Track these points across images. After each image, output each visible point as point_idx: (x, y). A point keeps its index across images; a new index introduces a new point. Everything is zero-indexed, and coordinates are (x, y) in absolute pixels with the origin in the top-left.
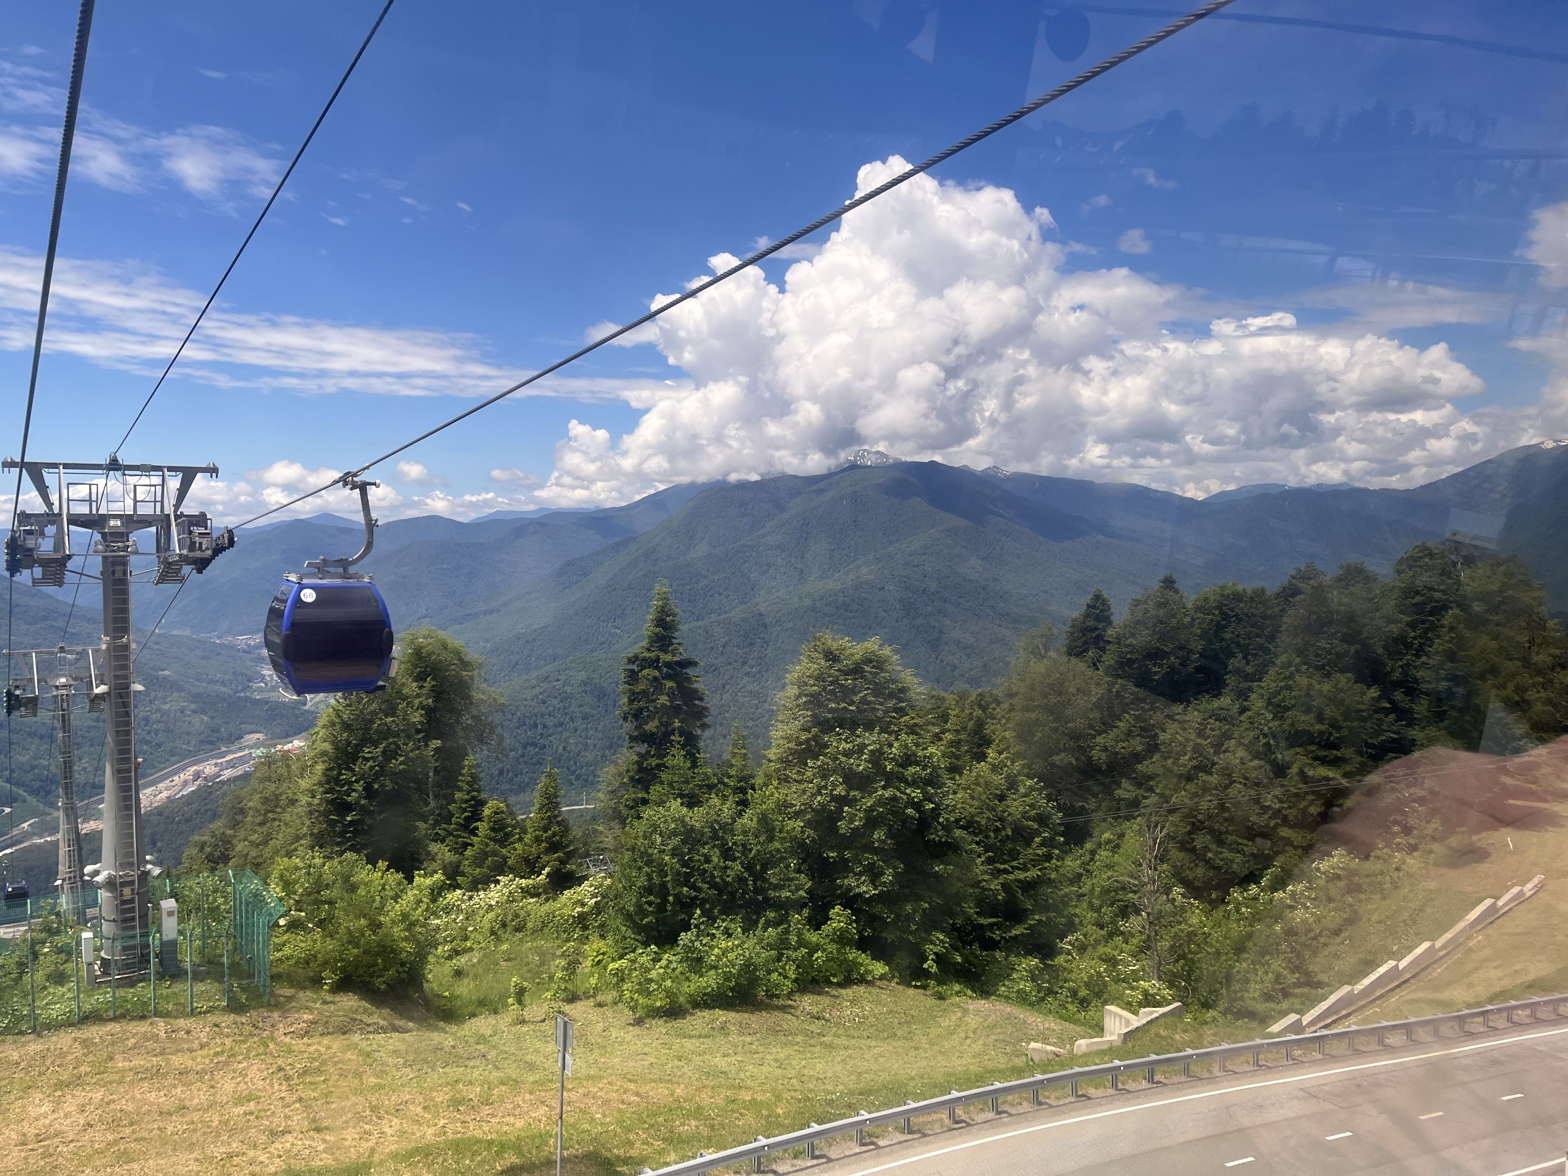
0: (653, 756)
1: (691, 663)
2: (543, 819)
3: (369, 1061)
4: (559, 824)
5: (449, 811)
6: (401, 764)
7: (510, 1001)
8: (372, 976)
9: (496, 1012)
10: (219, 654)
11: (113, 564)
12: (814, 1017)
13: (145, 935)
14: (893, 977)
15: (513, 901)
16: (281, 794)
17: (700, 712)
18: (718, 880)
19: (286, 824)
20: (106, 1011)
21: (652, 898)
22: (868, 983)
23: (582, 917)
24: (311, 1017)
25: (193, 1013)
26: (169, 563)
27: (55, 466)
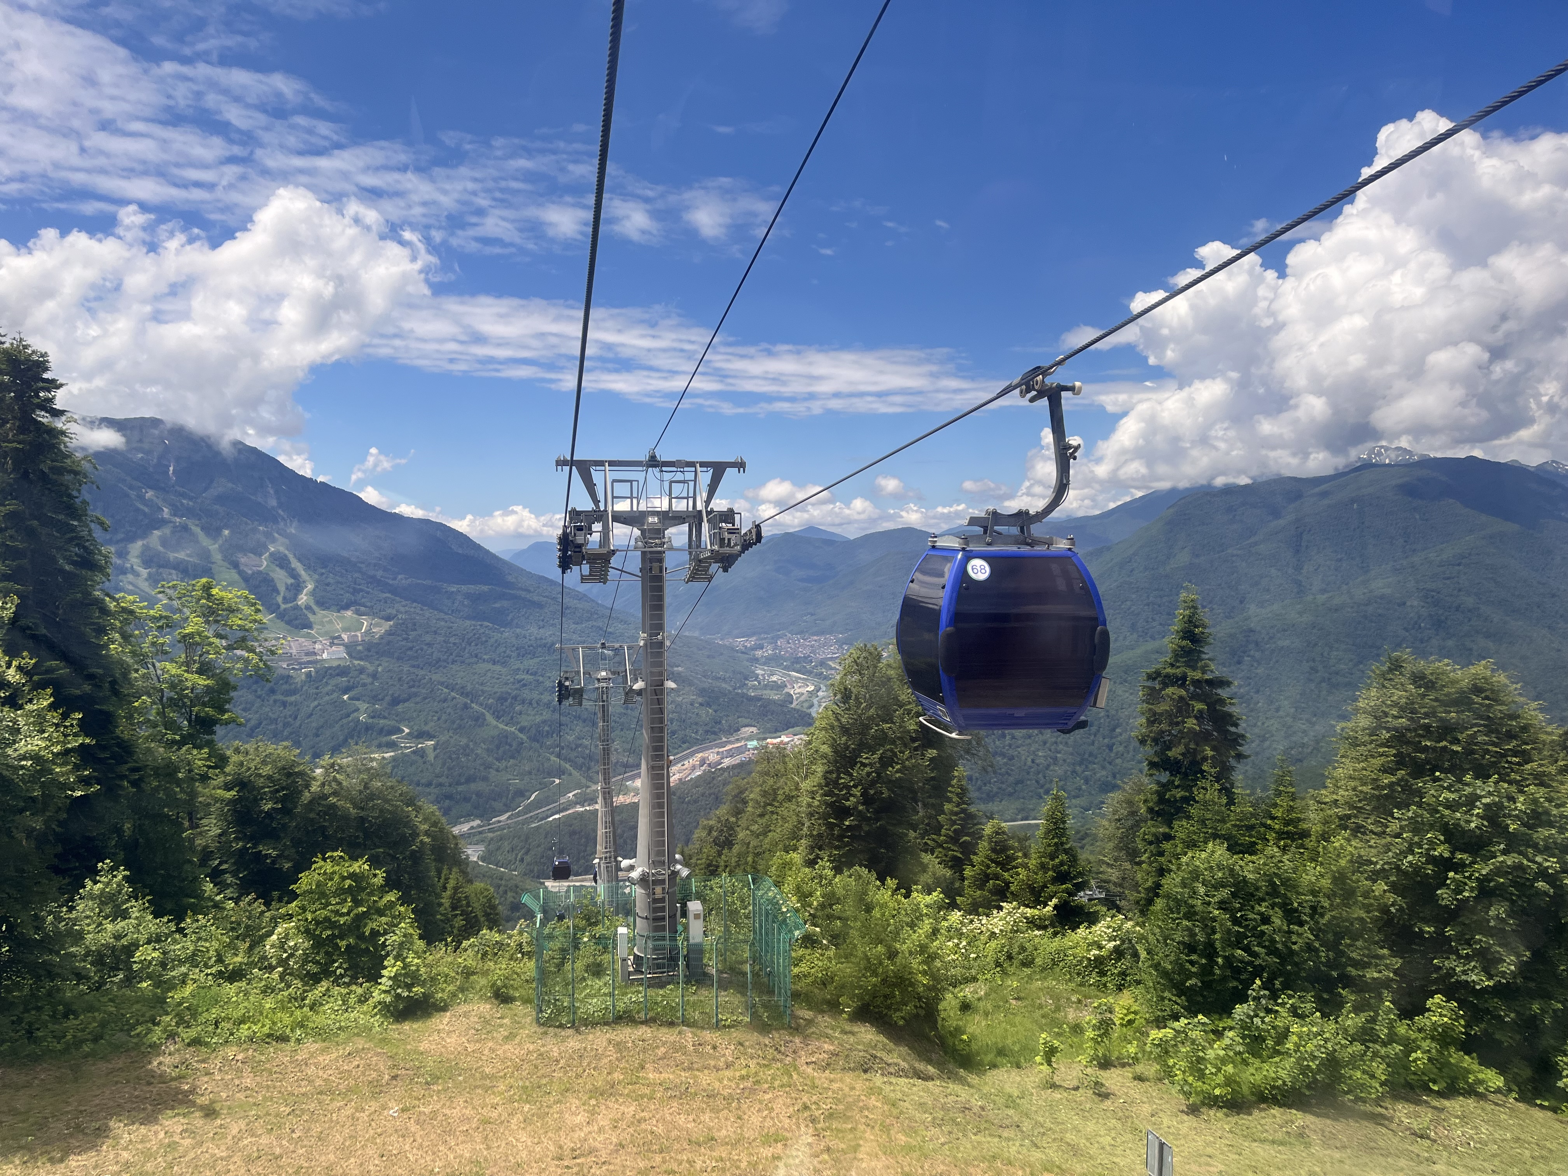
0: (1177, 787)
1: (1222, 683)
2: (1049, 845)
3: (895, 1112)
4: (1066, 851)
5: (939, 822)
6: (897, 772)
7: (1038, 1059)
8: (889, 1008)
9: (1018, 1066)
10: (722, 654)
11: (651, 561)
12: (1414, 1134)
13: (673, 939)
14: (1510, 1090)
15: (1016, 932)
16: (778, 789)
17: (1235, 740)
18: (1279, 946)
19: (783, 818)
20: (638, 1012)
21: (1194, 957)
22: (1481, 1097)
23: (1099, 961)
24: (832, 1048)
25: (718, 1026)
26: (700, 561)
27: (601, 463)
